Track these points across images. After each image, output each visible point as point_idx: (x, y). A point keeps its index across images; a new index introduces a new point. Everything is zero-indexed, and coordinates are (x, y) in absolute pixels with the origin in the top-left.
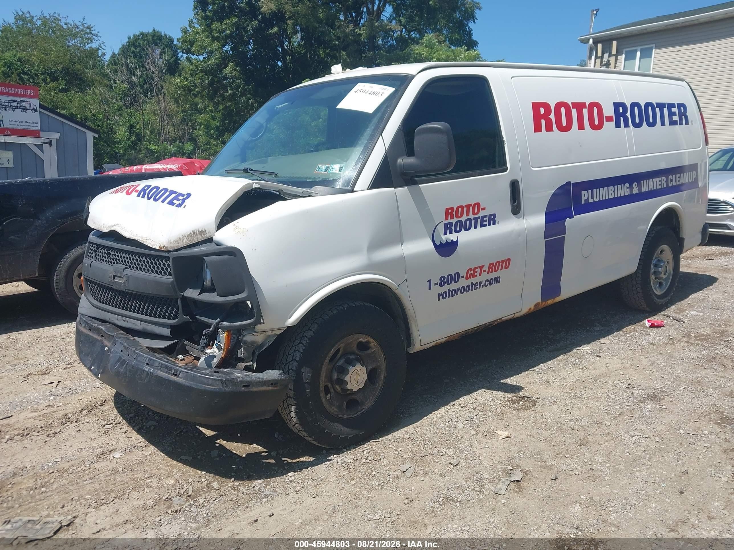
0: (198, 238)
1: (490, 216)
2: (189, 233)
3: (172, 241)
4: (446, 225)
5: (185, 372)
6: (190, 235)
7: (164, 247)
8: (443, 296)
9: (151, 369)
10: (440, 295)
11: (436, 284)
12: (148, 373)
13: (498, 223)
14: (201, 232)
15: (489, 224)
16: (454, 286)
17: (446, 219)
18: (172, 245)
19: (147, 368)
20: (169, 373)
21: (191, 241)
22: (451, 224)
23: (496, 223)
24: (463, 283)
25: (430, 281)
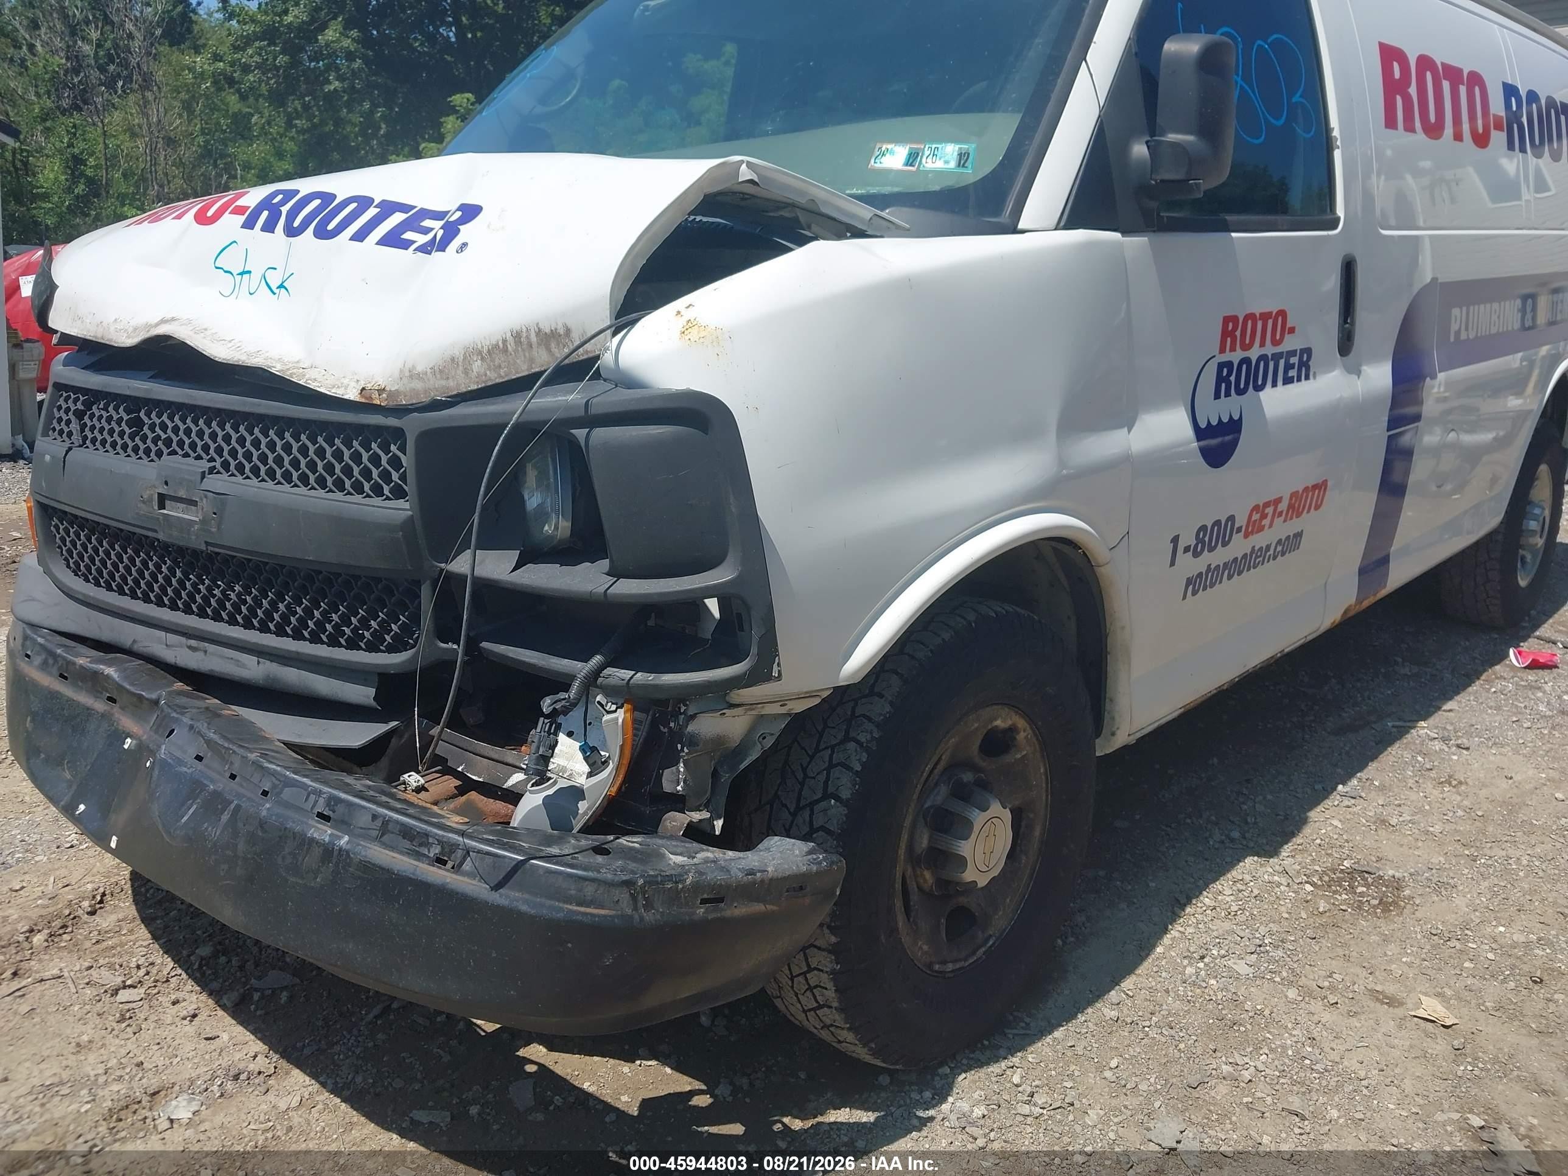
0: (532, 360)
1: (1303, 351)
2: (496, 338)
3: (420, 368)
4: (1221, 366)
5: (488, 853)
6: (499, 349)
7: (381, 391)
8: (1195, 584)
9: (340, 838)
10: (1189, 581)
11: (1187, 549)
12: (328, 852)
13: (1315, 378)
14: (548, 338)
15: (1299, 380)
16: (1220, 556)
17: (1222, 350)
18: (418, 385)
19: (323, 833)
20: (418, 856)
21: (502, 372)
22: (1229, 365)
23: (1311, 377)
24: (1239, 546)
25: (1175, 540)
